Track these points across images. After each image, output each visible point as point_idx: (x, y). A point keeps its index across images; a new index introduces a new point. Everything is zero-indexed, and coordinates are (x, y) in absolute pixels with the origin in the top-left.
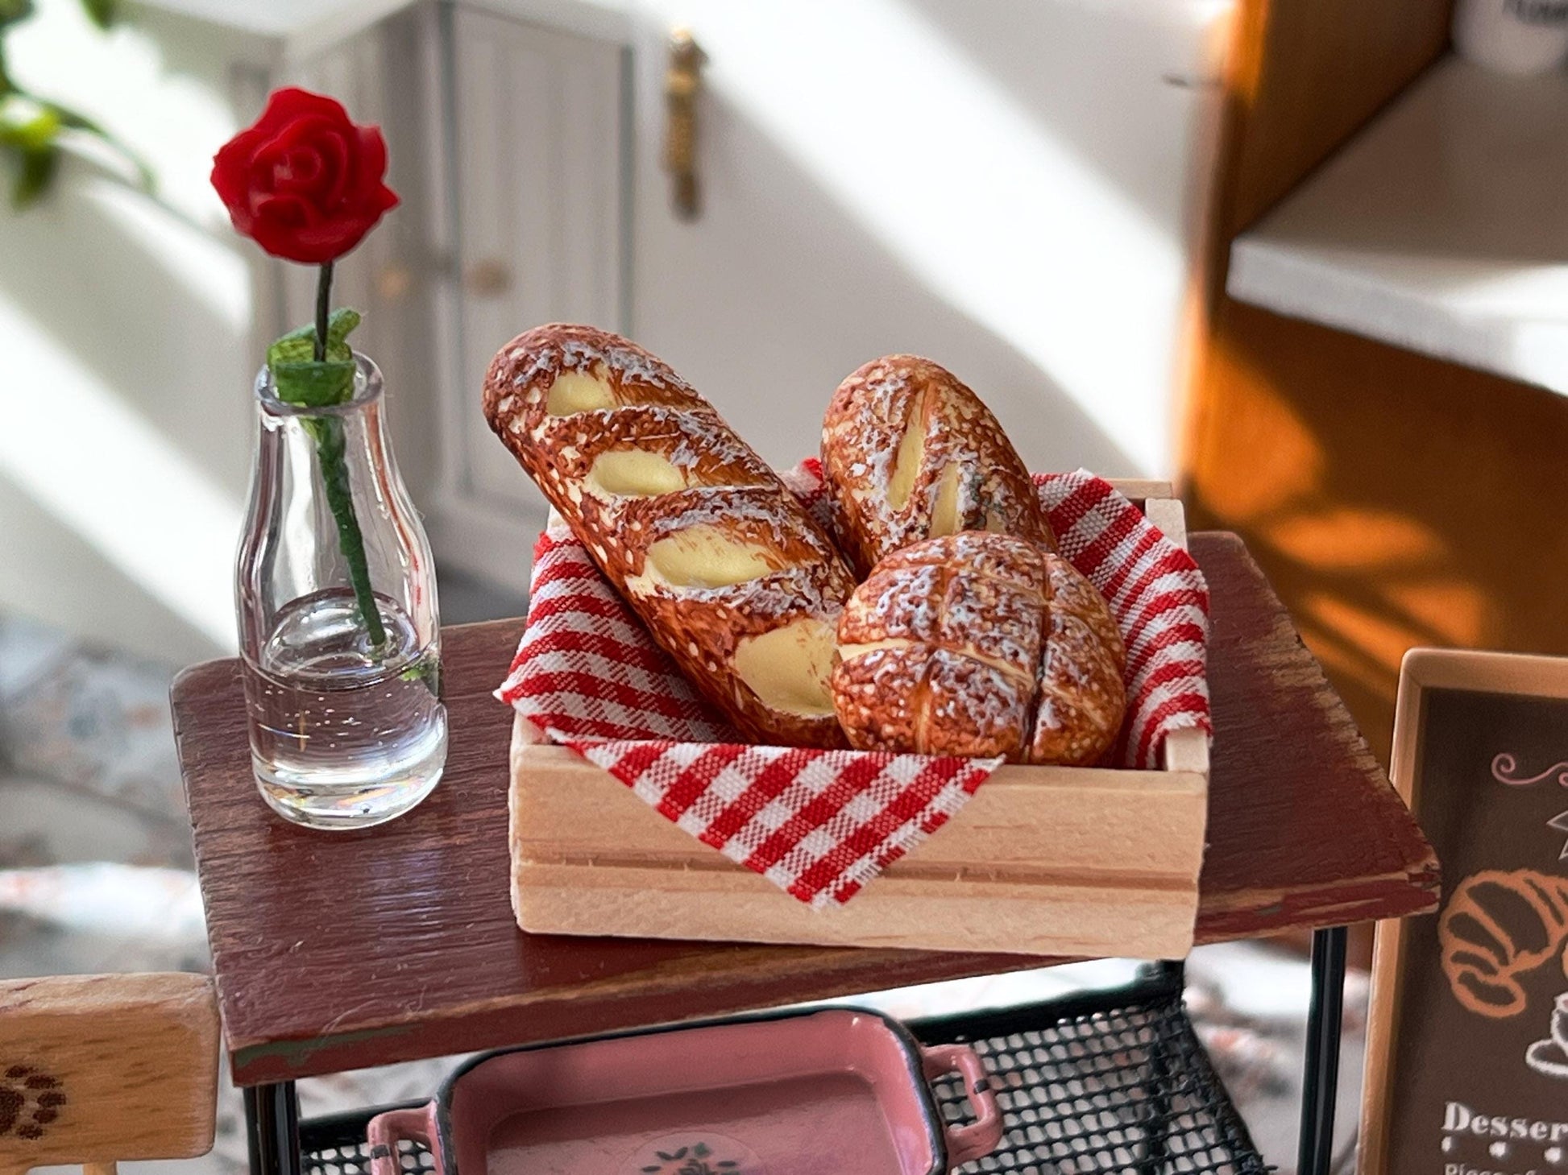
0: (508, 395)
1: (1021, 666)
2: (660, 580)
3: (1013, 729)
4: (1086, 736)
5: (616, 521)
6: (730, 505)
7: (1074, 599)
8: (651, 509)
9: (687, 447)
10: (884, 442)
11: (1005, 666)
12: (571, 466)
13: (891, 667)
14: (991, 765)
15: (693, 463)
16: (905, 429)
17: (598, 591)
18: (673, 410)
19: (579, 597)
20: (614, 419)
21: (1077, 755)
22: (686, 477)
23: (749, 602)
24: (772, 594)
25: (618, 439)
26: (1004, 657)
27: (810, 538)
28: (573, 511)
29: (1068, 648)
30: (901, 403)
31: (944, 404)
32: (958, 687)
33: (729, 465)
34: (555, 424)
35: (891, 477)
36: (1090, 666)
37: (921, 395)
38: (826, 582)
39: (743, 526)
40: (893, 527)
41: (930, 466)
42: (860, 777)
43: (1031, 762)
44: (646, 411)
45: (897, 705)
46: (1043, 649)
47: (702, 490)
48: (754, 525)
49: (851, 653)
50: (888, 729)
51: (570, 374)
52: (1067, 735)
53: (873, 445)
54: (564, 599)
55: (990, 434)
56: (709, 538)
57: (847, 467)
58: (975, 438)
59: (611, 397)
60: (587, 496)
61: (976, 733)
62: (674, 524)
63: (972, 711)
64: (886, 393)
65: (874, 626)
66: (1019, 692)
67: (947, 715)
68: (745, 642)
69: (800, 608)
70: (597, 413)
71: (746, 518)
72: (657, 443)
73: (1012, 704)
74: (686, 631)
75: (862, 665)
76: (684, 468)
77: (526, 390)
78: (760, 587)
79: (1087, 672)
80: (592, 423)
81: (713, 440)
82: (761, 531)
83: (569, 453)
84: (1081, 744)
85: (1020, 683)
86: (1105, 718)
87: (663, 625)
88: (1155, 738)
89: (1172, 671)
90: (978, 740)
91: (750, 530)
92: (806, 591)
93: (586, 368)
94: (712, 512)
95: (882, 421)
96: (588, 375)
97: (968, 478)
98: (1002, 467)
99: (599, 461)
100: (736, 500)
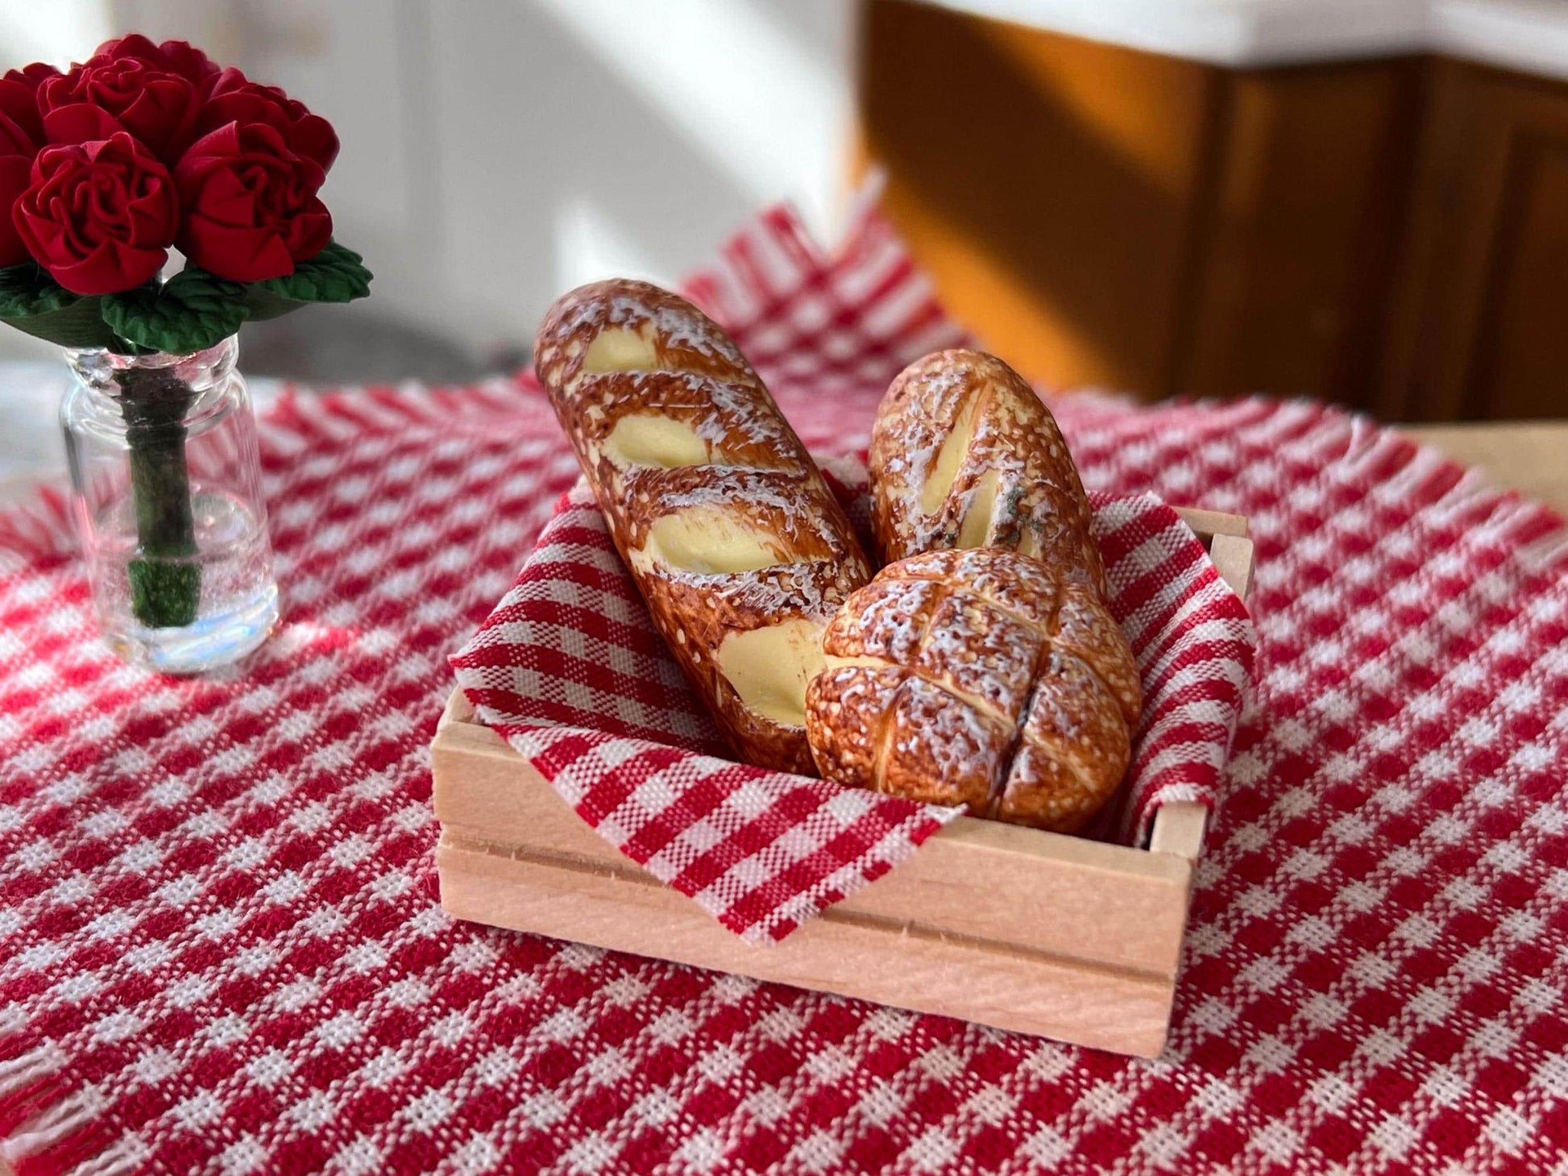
0: (553, 344)
1: (1001, 708)
2: (658, 557)
3: (980, 778)
4: (1067, 795)
5: (626, 489)
6: (745, 487)
7: (1082, 639)
8: (661, 480)
9: (716, 421)
10: (927, 439)
11: (984, 705)
12: (594, 427)
13: (860, 689)
14: (945, 815)
15: (719, 437)
16: (951, 428)
18: (710, 381)
20: (647, 381)
22: (709, 451)
23: (740, 594)
24: (767, 588)
25: (645, 404)
26: (983, 694)
27: (825, 533)
29: (1062, 694)
30: (953, 399)
31: (998, 406)
32: (924, 721)
33: (757, 445)
34: (587, 381)
35: (928, 472)
36: (1085, 714)
37: (975, 394)
38: (832, 581)
39: (755, 511)
40: (920, 531)
41: (969, 471)
42: (797, 807)
43: (994, 817)
44: (681, 378)
45: (859, 732)
46: (1031, 691)
47: (721, 466)
48: (766, 511)
49: (828, 665)
50: (848, 756)
51: (615, 332)
52: (1044, 791)
53: (915, 441)
54: (556, 565)
55: (1044, 443)
56: (716, 519)
57: (886, 462)
58: (1024, 447)
59: (650, 360)
60: (604, 460)
61: (938, 776)
62: (681, 500)
63: (936, 750)
64: (939, 387)
65: (854, 639)
66: (993, 737)
67: (908, 752)
68: (731, 636)
69: (795, 607)
70: (629, 373)
71: (759, 503)
72: (686, 412)
73: (983, 749)
74: (676, 617)
75: (834, 680)
76: (709, 442)
77: (567, 342)
78: (755, 578)
79: (1077, 723)
80: (623, 383)
81: (745, 416)
82: (772, 517)
83: (595, 413)
84: (1060, 803)
85: (996, 726)
86: (1095, 778)
88: (1148, 809)
89: (1189, 733)
90: (939, 784)
91: (762, 516)
92: (805, 589)
93: (632, 326)
94: (724, 492)
95: (930, 417)
96: (633, 333)
97: (1008, 489)
98: (1048, 482)
99: (623, 424)
100: (752, 482)
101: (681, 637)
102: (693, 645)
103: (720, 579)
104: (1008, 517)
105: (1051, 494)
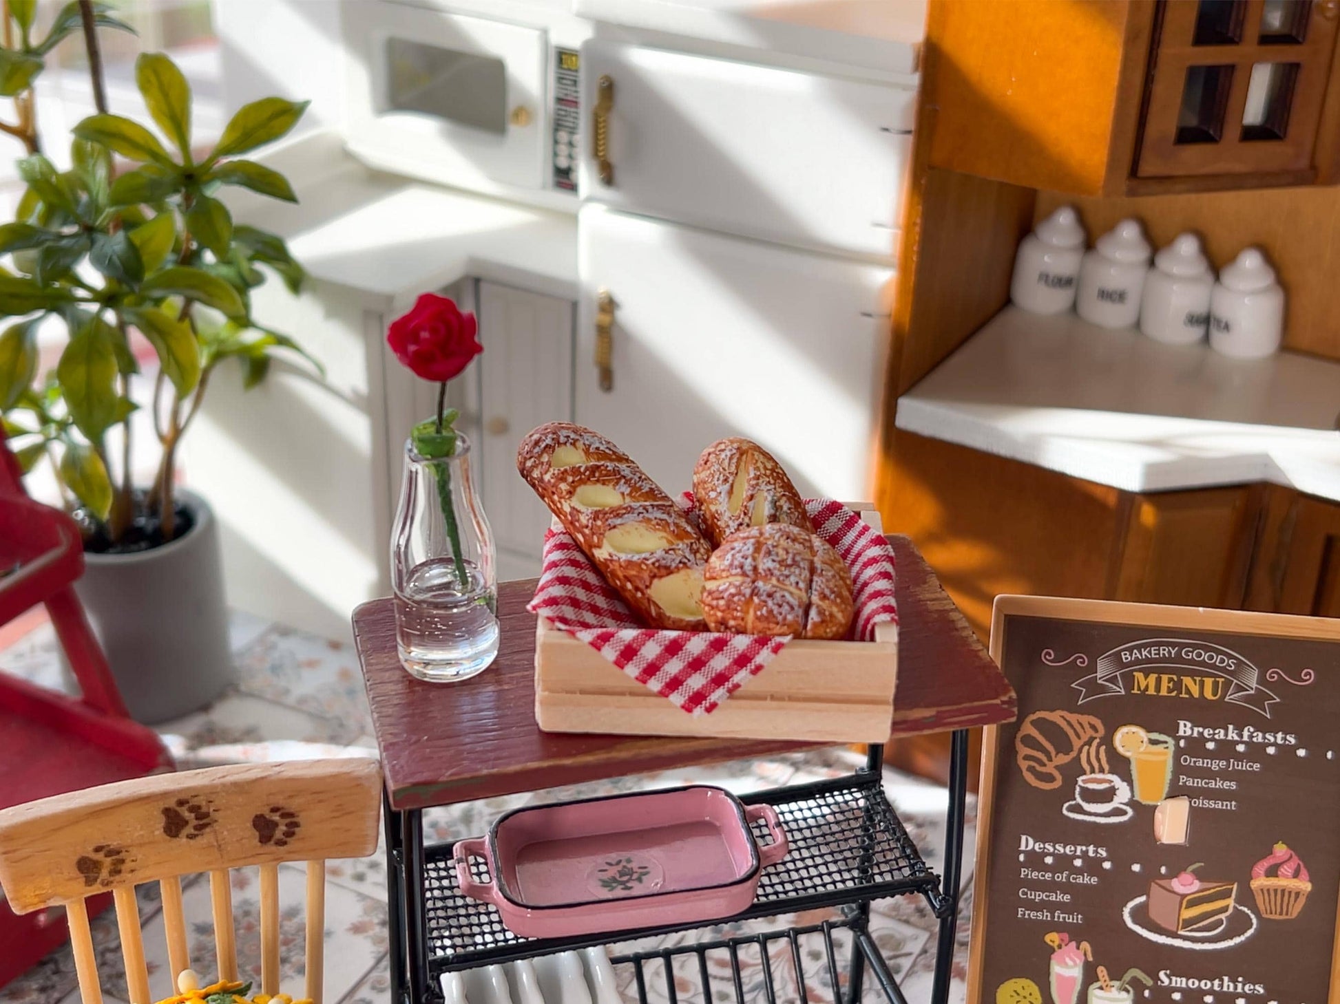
0: (531, 458)
1: (800, 590)
2: (611, 550)
3: (797, 622)
4: (834, 625)
5: (588, 521)
6: (647, 512)
7: (826, 557)
8: (606, 514)
9: (625, 483)
10: (726, 480)
11: (792, 589)
12: (564, 493)
13: (733, 591)
14: (785, 640)
15: (628, 490)
16: (737, 474)
17: (579, 557)
18: (617, 465)
19: (569, 560)
20: (587, 469)
21: (830, 635)
22: (624, 498)
23: (658, 561)
24: (670, 556)
25: (589, 479)
26: (791, 585)
27: (689, 529)
28: (565, 516)
29: (824, 580)
30: (734, 460)
31: (757, 461)
32: (768, 600)
33: (647, 492)
34: (556, 472)
35: (730, 498)
36: (835, 589)
37: (744, 457)
38: (697, 551)
39: (654, 522)
40: (731, 523)
41: (750, 492)
42: (718, 646)
43: (806, 638)
44: (603, 465)
45: (737, 610)
46: (811, 581)
47: (632, 504)
48: (659, 522)
49: (711, 585)
50: (732, 623)
51: (563, 447)
52: (824, 625)
53: (720, 482)
54: (561, 560)
55: (780, 476)
56: (636, 529)
57: (707, 494)
58: (773, 478)
59: (584, 459)
60: (573, 509)
61: (777, 623)
62: (618, 521)
63: (775, 612)
64: (726, 456)
65: (724, 570)
66: (799, 602)
67: (762, 615)
68: (656, 581)
69: (685, 564)
70: (577, 466)
71: (656, 518)
72: (609, 481)
73: (796, 608)
74: (625, 577)
75: (718, 590)
76: (623, 494)
77: (541, 455)
78: (664, 552)
79: (834, 592)
80: (575, 471)
81: (638, 480)
82: (663, 525)
83: (564, 487)
84: (831, 630)
85: (799, 598)
86: (844, 617)
87: (613, 574)
88: (869, 627)
89: (877, 594)
90: (778, 627)
91: (658, 524)
92: (687, 555)
93: (571, 444)
94: (638, 515)
95: (724, 469)
96: (572, 447)
97: (769, 498)
98: (787, 493)
99: (579, 490)
100: (650, 509)
101: (629, 585)
102: (636, 588)
103: (645, 555)
104: (772, 511)
105: (788, 500)
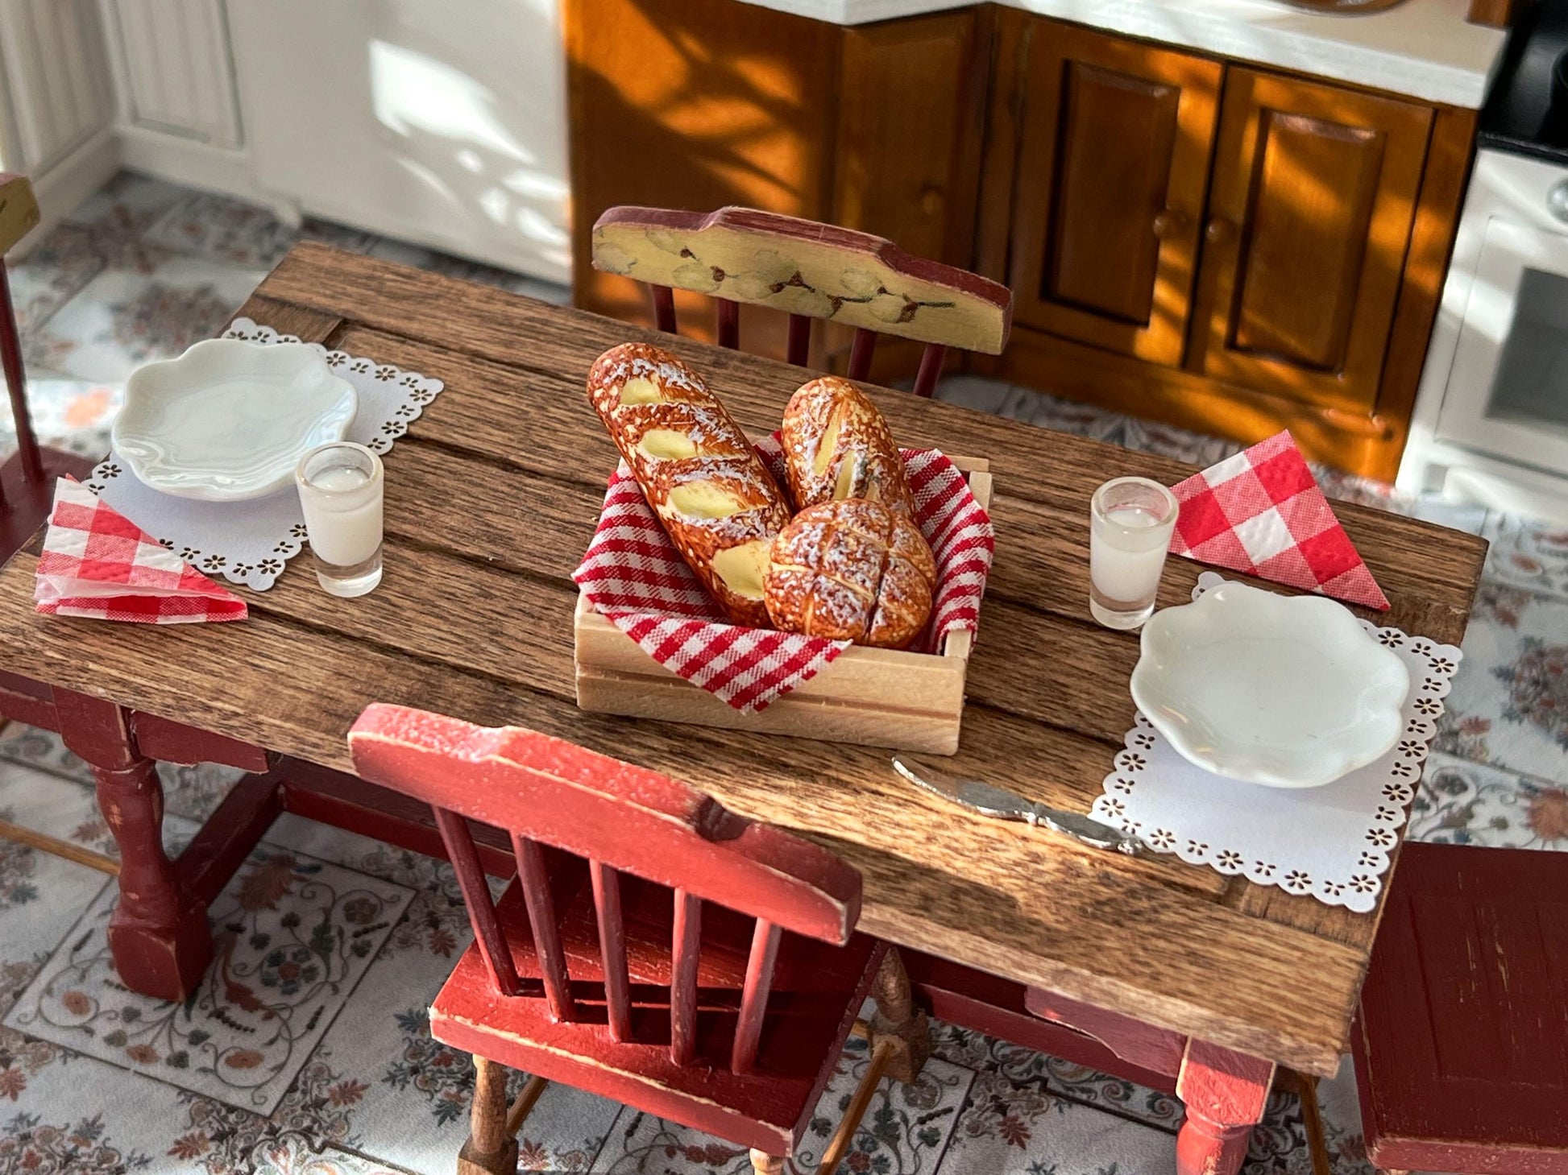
0: (600, 387)
1: (866, 589)
2: (674, 509)
4: (901, 630)
5: (654, 472)
6: (719, 469)
7: (905, 548)
8: (673, 467)
9: (699, 431)
10: (814, 434)
11: (857, 587)
12: (631, 436)
13: (793, 582)
14: (844, 645)
15: (701, 440)
16: (827, 427)
18: (693, 407)
19: (630, 516)
20: (658, 409)
21: (893, 643)
22: (696, 449)
23: (722, 530)
24: (736, 526)
25: (659, 423)
26: (856, 582)
27: (764, 491)
28: (631, 462)
29: (896, 579)
30: (827, 410)
31: (853, 412)
32: (828, 599)
33: (722, 443)
34: (624, 410)
35: (816, 455)
37: (839, 406)
38: (770, 519)
39: (725, 481)
40: (813, 486)
41: (839, 452)
44: (677, 406)
45: (795, 605)
46: (881, 579)
47: (704, 457)
48: (731, 482)
49: (775, 568)
50: (790, 617)
51: (636, 380)
52: (890, 630)
53: (808, 434)
54: (619, 517)
55: (877, 432)
56: (705, 488)
57: (792, 445)
58: (867, 435)
59: (658, 396)
60: (639, 455)
62: (685, 478)
63: (835, 613)
64: (818, 403)
65: (788, 555)
66: (863, 604)
67: (821, 614)
68: (719, 553)
69: (752, 535)
70: (648, 405)
71: (727, 477)
72: (681, 427)
73: (859, 611)
74: (687, 542)
75: (779, 578)
76: (695, 443)
77: (610, 387)
78: (730, 521)
79: (905, 593)
80: (645, 411)
81: (714, 426)
82: (735, 485)
83: (631, 428)
84: (899, 634)
85: (864, 598)
86: (914, 620)
87: (675, 535)
88: (942, 633)
89: (960, 591)
90: (838, 630)
91: (729, 484)
92: (757, 524)
93: (646, 376)
94: (708, 472)
95: (815, 421)
96: (646, 380)
97: (860, 461)
98: (881, 454)
99: (647, 435)
100: (722, 466)
101: (691, 553)
102: (698, 558)
103: (711, 521)
104: (861, 476)
105: (883, 461)
